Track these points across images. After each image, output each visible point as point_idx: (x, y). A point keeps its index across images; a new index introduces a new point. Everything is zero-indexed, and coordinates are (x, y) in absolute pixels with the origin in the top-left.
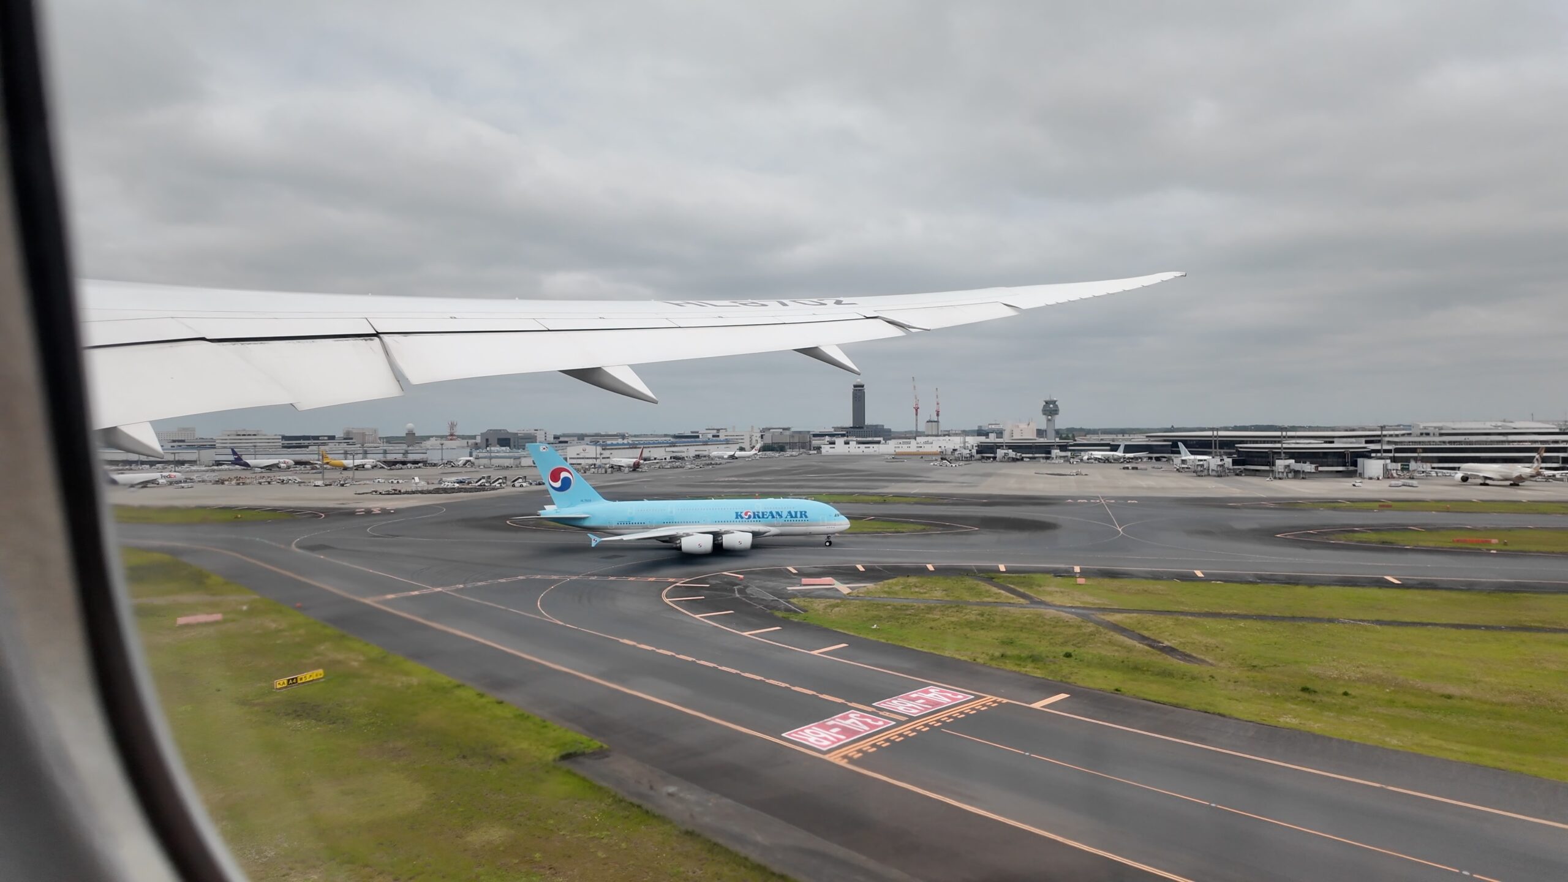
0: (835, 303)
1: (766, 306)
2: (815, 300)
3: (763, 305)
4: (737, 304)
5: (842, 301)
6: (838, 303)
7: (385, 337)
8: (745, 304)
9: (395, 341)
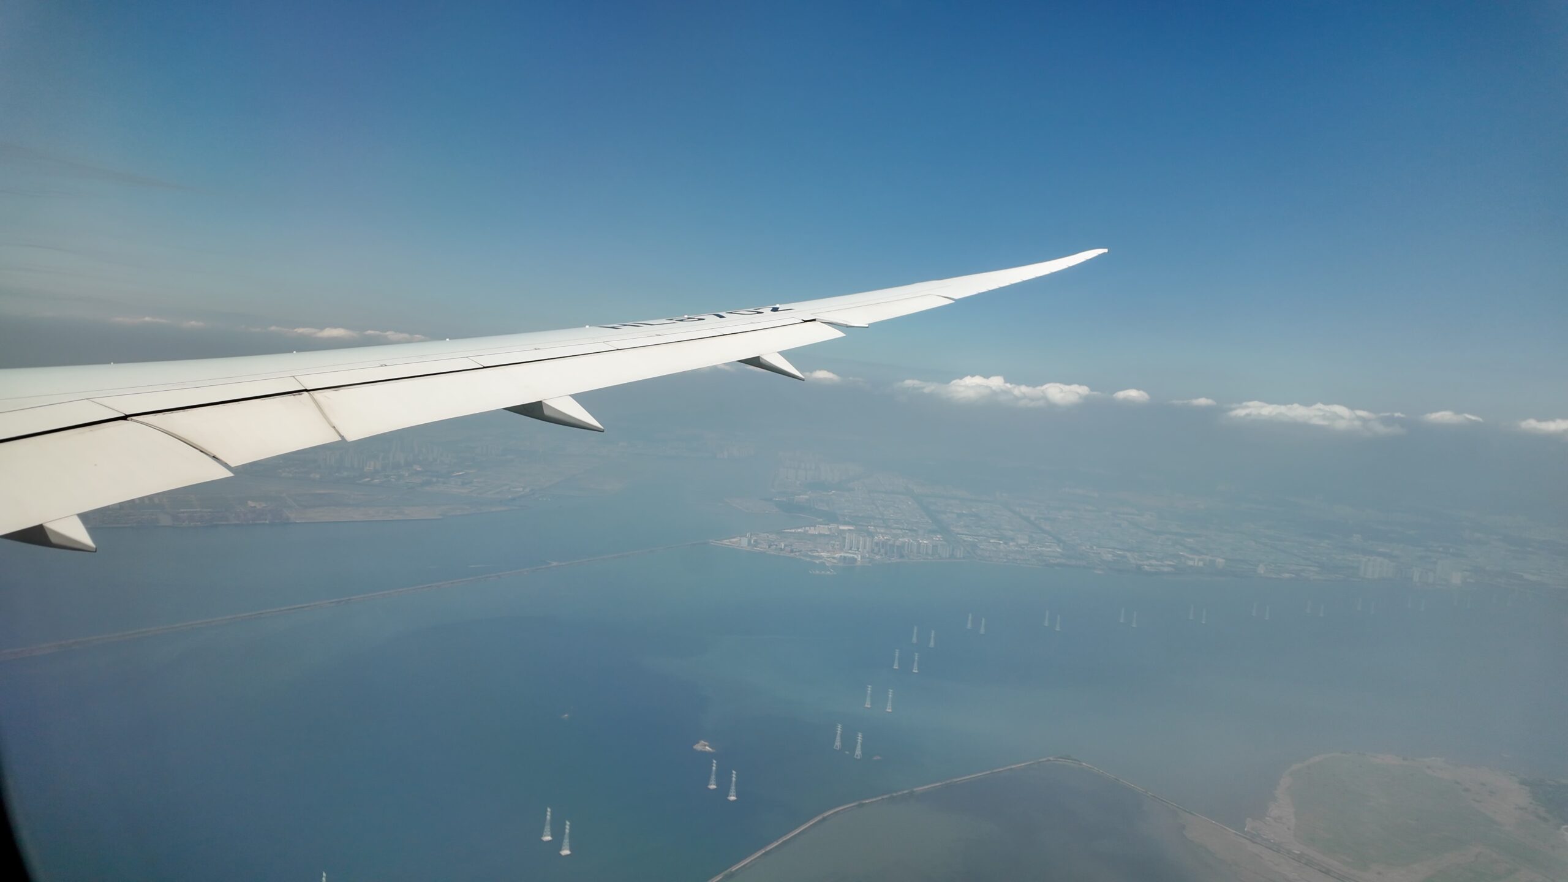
0: (772, 311)
1: (703, 319)
2: (751, 310)
3: (699, 319)
4: (674, 321)
5: (778, 308)
6: (775, 310)
7: (315, 394)
8: (682, 320)
9: (325, 396)
